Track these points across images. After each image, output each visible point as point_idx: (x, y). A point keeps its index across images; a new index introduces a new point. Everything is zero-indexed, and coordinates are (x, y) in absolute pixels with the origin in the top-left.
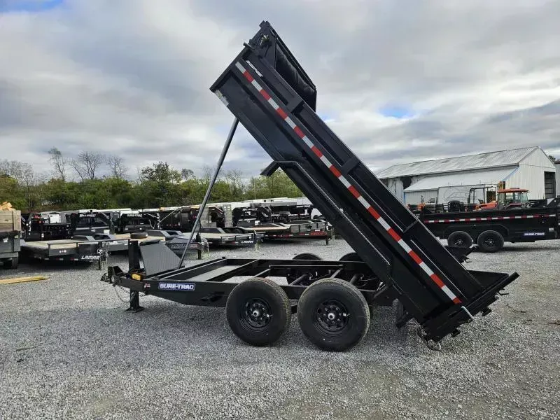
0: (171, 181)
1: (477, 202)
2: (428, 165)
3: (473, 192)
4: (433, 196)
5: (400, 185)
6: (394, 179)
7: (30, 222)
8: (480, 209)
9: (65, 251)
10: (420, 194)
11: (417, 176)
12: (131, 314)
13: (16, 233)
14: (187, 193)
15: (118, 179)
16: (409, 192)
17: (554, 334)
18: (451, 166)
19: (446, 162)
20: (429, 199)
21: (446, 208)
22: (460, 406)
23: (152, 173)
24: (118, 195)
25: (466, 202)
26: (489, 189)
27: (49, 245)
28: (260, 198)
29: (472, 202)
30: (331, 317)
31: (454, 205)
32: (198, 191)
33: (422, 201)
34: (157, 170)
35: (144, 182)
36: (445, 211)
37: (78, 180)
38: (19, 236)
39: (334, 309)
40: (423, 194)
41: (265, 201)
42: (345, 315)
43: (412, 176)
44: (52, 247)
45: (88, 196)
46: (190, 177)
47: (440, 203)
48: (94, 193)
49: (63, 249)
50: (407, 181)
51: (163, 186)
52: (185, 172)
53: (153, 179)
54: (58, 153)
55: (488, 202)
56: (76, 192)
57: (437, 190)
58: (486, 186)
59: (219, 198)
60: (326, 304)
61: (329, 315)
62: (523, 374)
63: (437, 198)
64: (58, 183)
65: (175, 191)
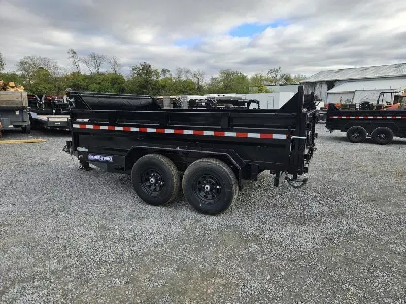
0: (153, 77)
1: (385, 104)
2: (351, 72)
3: (382, 95)
4: (350, 97)
5: (325, 87)
6: (321, 82)
7: (43, 102)
8: (385, 109)
9: (59, 123)
10: (340, 95)
11: (339, 81)
12: (82, 172)
13: (25, 108)
14: (164, 87)
15: (116, 74)
16: (331, 93)
17: (398, 218)
18: (370, 73)
19: (365, 70)
20: (346, 99)
21: (357, 107)
22: (283, 273)
23: (139, 71)
24: (116, 86)
25: (375, 103)
26: (397, 94)
27: (48, 118)
28: (216, 93)
29: (380, 103)
30: (207, 188)
31: (365, 105)
32: (172, 86)
33: (341, 101)
34: (143, 68)
35: (134, 78)
36: (356, 109)
37: (88, 74)
38: (27, 110)
39: (210, 182)
40: (342, 95)
41: (219, 96)
42: (218, 187)
43: (336, 81)
44: (50, 120)
45: (95, 85)
46: (168, 75)
47: (354, 103)
48: (99, 83)
49: (58, 122)
50: (331, 84)
51: (147, 81)
52: (164, 71)
53: (140, 75)
54: (75, 53)
55: (394, 104)
56: (87, 83)
57: (354, 93)
58: (395, 91)
59: (187, 92)
60: (204, 177)
61: (206, 187)
62: (353, 251)
63: (353, 99)
64: (75, 75)
65: (155, 85)
